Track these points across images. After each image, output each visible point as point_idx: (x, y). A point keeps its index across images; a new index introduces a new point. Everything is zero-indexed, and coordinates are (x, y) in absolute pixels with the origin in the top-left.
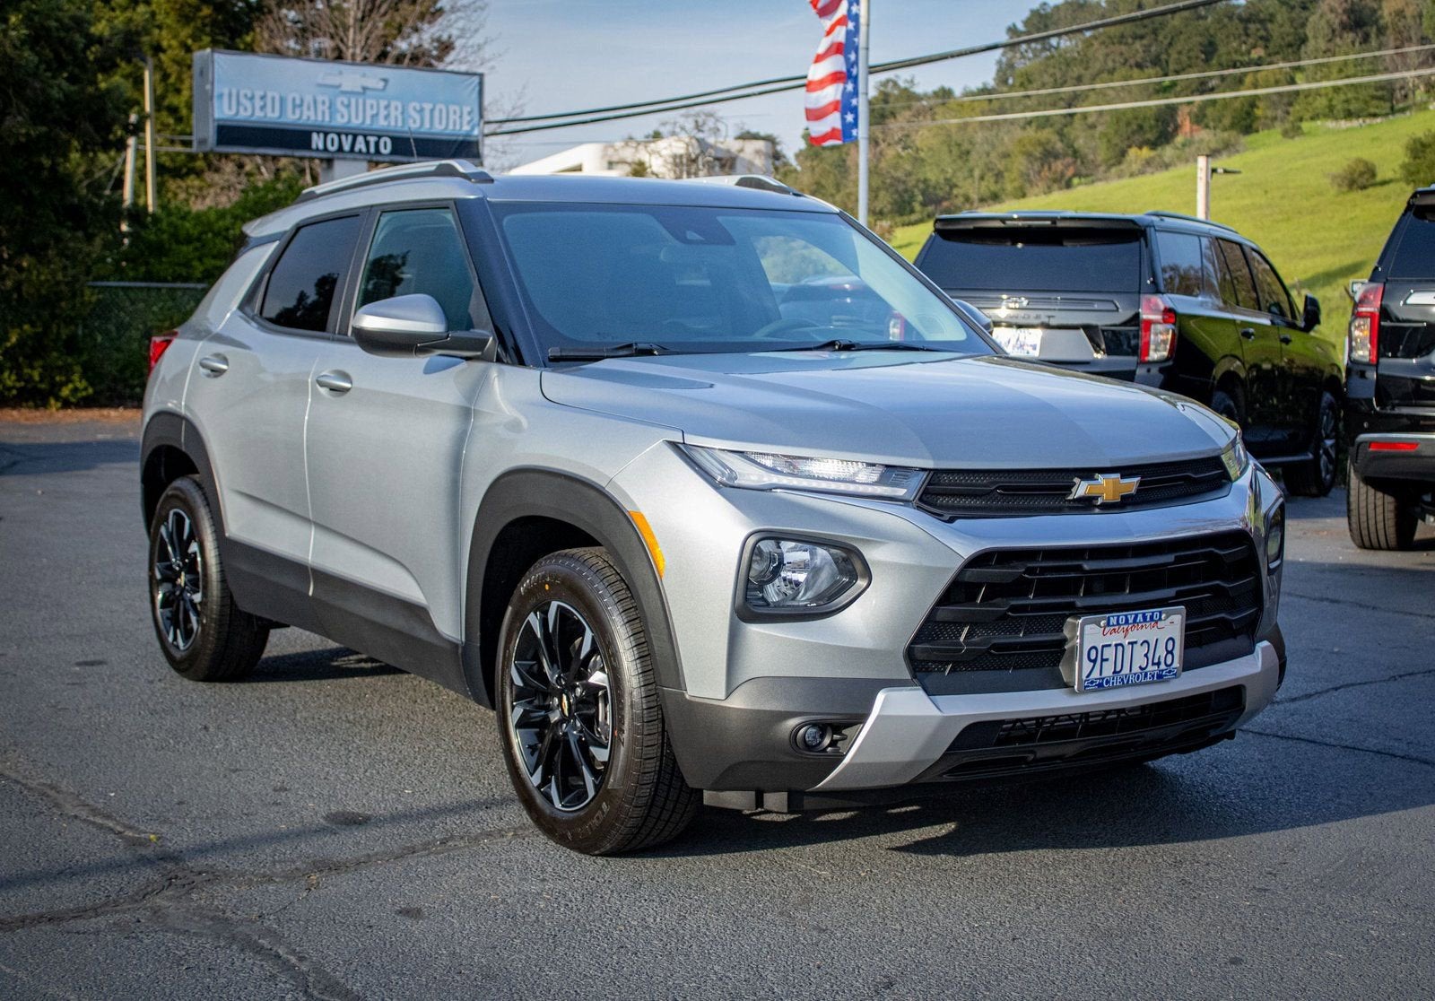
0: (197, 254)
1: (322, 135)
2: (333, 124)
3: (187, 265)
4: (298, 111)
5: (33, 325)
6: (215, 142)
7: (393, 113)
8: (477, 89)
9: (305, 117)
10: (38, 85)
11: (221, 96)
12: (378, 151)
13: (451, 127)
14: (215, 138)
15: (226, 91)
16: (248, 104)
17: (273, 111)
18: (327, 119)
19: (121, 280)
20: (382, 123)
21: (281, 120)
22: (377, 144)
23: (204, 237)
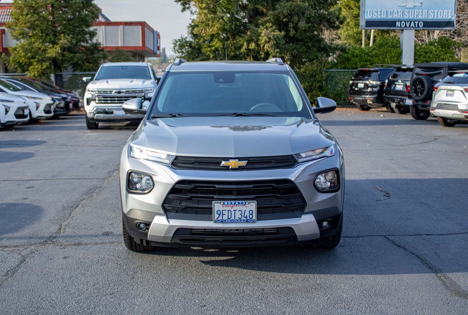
0: (359, 60)
1: (399, 22)
2: (404, 18)
3: (356, 64)
4: (392, 15)
5: (308, 82)
6: (365, 26)
7: (424, 13)
8: (454, 3)
9: (394, 17)
10: (308, 12)
11: (367, 12)
12: (418, 26)
13: (444, 17)
14: (365, 25)
15: (369, 10)
16: (376, 14)
17: (384, 15)
18: (401, 17)
19: (337, 69)
20: (420, 17)
21: (387, 18)
22: (418, 24)
23: (361, 55)
